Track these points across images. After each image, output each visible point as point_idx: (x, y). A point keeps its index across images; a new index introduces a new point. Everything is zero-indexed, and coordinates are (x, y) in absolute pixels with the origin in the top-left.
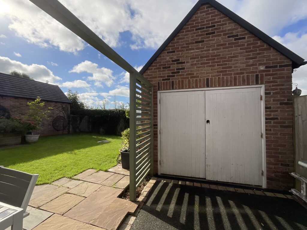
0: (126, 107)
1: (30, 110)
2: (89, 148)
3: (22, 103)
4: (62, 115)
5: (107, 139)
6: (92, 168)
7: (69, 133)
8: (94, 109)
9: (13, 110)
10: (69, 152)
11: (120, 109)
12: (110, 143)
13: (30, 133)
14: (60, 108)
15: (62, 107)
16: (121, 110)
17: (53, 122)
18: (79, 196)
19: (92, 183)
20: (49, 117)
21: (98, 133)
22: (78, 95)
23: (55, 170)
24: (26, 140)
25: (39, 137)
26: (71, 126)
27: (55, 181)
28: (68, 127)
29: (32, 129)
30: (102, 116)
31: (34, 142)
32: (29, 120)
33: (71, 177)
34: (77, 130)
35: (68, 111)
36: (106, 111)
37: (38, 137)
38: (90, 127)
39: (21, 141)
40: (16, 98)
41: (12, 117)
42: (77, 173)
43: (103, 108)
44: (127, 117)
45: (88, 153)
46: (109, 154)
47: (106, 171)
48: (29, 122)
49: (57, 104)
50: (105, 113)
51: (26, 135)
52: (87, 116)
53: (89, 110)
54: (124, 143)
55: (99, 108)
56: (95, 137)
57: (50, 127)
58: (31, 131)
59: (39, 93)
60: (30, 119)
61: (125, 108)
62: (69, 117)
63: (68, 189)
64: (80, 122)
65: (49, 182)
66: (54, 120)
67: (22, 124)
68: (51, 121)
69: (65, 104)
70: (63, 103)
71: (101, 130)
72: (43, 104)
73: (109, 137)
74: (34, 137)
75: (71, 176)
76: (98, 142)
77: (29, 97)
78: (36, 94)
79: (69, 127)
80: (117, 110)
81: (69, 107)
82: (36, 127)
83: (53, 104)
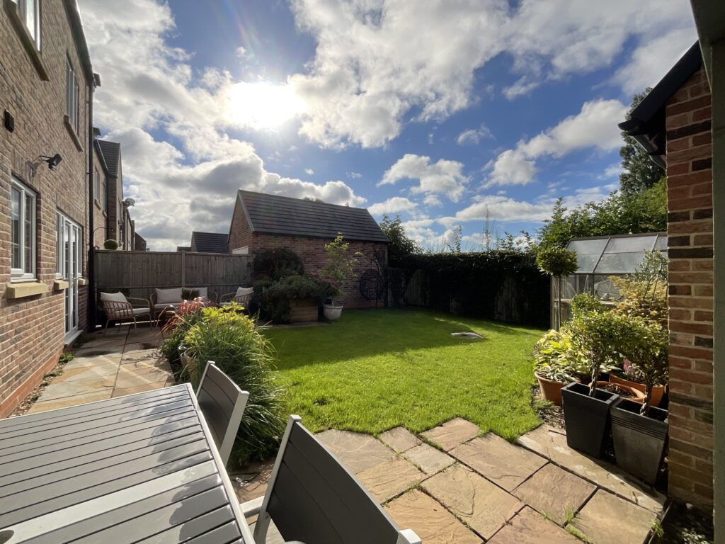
0: (518, 244)
1: (328, 260)
2: (439, 350)
3: (317, 247)
4: (375, 268)
5: (472, 329)
6: (466, 418)
7: (386, 306)
8: (436, 253)
9: (307, 260)
10: (398, 354)
11: (502, 249)
12: (487, 343)
13: (329, 302)
14: (372, 255)
15: (375, 251)
16: (508, 253)
17: (360, 282)
18: (460, 520)
19: (482, 476)
20: (355, 271)
21: (446, 311)
22: (401, 225)
23: (379, 398)
24: (325, 314)
25: (343, 310)
26: (389, 291)
27: (385, 431)
28: (384, 293)
29: (331, 294)
30: (455, 269)
31: (335, 321)
32: (328, 278)
33: (418, 433)
34: (401, 301)
35: (384, 260)
36: (464, 256)
37: (341, 310)
38: (428, 296)
39: (317, 315)
40: (310, 238)
41: (306, 271)
42: (430, 424)
43: (456, 249)
44: (542, 270)
45: (439, 363)
46: (496, 377)
47: (513, 441)
48: (329, 281)
49: (367, 245)
50: (462, 262)
51: (325, 305)
52: (419, 271)
53: (425, 257)
54: (542, 352)
55: (445, 251)
56: (442, 320)
57: (355, 291)
58: (330, 298)
59: (340, 226)
60: (330, 275)
61: (515, 246)
62: (385, 272)
63: (419, 476)
64: (407, 283)
65: (374, 429)
66: (362, 278)
67: (319, 284)
68: (357, 280)
69: (379, 246)
70: (376, 243)
71: (453, 303)
72: (345, 246)
73: (478, 325)
74: (335, 311)
75: (419, 430)
76: (453, 334)
77: (326, 235)
78: (335, 229)
79: (387, 293)
80: (493, 253)
81: (386, 250)
82: (337, 290)
83: (360, 245)
